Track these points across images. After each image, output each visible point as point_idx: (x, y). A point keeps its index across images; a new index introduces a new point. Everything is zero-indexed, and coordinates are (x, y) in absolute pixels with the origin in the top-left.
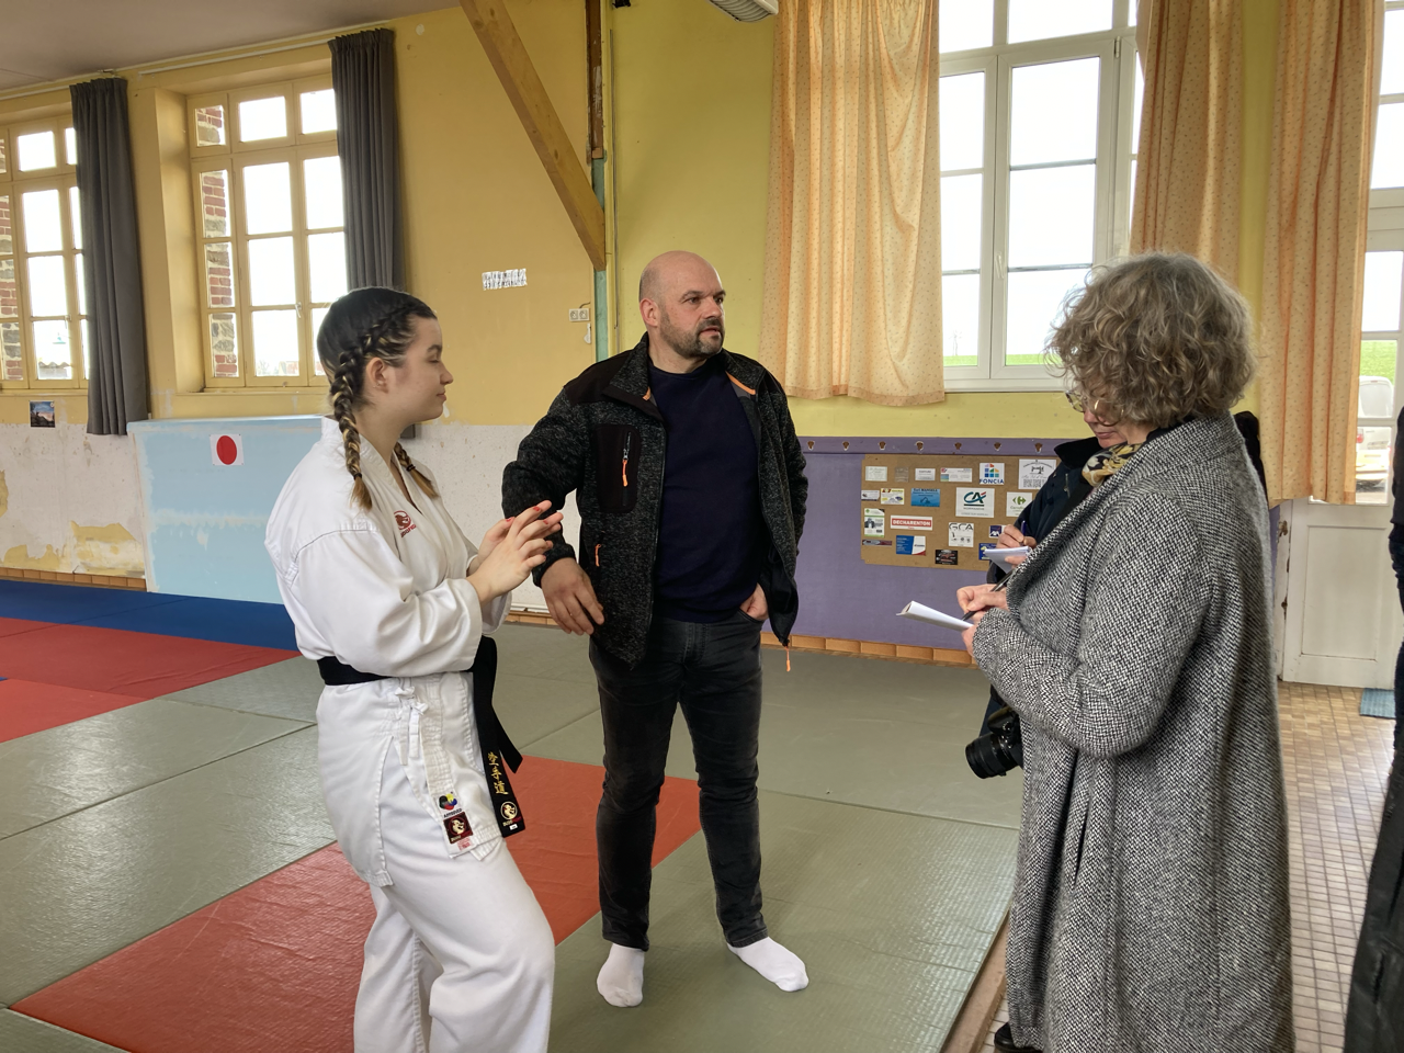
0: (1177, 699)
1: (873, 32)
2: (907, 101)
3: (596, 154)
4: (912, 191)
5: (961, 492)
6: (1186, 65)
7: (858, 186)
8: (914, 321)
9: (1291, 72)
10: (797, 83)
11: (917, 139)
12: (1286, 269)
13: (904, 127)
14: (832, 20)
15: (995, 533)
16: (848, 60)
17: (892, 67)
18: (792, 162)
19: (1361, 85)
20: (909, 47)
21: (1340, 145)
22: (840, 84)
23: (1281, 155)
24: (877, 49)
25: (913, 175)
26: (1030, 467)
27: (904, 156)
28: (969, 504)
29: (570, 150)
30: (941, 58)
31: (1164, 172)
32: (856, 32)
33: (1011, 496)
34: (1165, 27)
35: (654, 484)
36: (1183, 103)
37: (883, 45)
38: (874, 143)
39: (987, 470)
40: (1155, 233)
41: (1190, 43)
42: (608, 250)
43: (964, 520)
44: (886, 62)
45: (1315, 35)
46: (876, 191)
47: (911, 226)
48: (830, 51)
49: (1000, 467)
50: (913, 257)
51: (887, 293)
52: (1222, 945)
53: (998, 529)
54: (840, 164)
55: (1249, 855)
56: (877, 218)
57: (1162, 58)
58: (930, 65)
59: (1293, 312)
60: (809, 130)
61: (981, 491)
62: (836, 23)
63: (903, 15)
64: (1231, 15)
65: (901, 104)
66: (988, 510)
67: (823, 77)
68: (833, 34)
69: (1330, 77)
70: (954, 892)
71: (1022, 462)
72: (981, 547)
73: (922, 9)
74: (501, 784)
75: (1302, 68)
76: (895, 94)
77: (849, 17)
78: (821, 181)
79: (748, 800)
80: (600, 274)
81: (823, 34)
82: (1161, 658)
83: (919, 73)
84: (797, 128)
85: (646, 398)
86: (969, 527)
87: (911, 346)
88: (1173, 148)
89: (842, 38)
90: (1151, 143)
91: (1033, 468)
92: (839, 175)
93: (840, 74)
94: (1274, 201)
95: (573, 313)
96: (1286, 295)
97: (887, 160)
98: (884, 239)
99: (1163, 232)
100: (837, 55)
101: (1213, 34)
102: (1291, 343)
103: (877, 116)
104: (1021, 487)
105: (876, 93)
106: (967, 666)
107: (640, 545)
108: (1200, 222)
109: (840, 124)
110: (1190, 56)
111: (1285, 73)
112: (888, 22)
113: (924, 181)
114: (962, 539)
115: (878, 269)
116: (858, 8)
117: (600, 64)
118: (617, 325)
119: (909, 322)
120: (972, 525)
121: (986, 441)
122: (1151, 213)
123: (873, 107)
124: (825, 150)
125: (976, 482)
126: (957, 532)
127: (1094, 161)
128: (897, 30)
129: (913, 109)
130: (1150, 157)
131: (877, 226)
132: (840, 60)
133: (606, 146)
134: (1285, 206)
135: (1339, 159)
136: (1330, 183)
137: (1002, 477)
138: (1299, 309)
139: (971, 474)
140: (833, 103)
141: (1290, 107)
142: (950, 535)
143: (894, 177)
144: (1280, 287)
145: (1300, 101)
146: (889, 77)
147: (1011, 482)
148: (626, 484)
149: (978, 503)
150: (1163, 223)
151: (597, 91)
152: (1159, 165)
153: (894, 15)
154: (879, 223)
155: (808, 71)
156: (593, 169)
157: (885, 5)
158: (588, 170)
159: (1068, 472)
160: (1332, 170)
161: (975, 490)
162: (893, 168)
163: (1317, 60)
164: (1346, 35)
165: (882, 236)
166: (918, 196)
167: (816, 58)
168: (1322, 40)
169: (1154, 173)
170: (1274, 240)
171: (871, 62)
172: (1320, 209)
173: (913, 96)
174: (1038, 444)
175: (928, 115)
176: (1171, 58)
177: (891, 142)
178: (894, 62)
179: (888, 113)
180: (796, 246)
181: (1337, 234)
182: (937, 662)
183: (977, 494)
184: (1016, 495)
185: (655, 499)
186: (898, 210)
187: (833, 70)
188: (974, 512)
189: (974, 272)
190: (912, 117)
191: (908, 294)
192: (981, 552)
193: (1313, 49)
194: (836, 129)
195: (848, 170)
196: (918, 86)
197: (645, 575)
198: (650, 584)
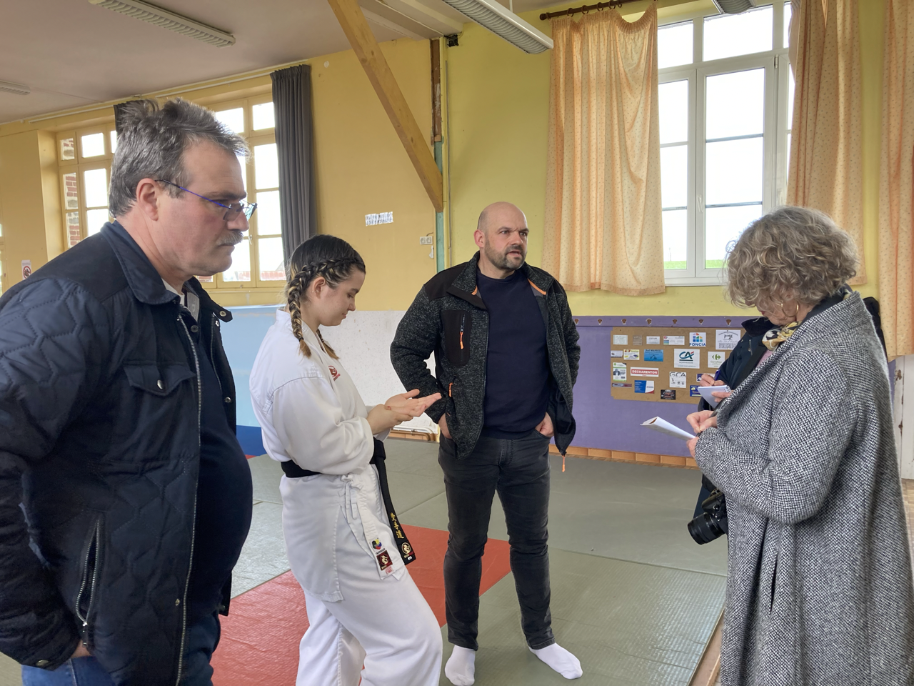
0: (837, 485)
1: (614, 57)
2: (638, 100)
3: (437, 139)
4: (641, 157)
5: (677, 352)
6: (823, 72)
7: (606, 155)
8: (644, 241)
9: (894, 74)
10: (566, 91)
11: (644, 124)
12: (895, 203)
13: (635, 117)
14: (588, 51)
16: (598, 75)
17: (627, 79)
18: (563, 140)
20: (638, 65)
22: (593, 90)
23: (888, 128)
24: (617, 68)
25: (642, 147)
26: (723, 335)
27: (636, 136)
28: (682, 359)
29: (421, 136)
30: (659, 72)
31: (809, 141)
32: (604, 57)
33: (710, 354)
34: (808, 49)
35: (482, 347)
36: (822, 95)
37: (621, 65)
38: (616, 127)
39: (694, 337)
40: (804, 180)
41: (825, 57)
42: (445, 199)
43: (679, 370)
44: (623, 76)
45: (909, 51)
46: (617, 157)
47: (641, 180)
48: (587, 70)
49: (703, 335)
50: (642, 199)
51: (625, 224)
52: (872, 650)
54: (594, 141)
55: (888, 590)
56: (618, 175)
57: (806, 68)
58: (652, 76)
59: (900, 231)
60: (573, 120)
61: (690, 351)
62: (590, 52)
63: (633, 46)
64: (852, 38)
65: (633, 102)
66: (695, 363)
67: (582, 86)
68: (588, 59)
70: (678, 616)
71: (718, 331)
72: (691, 388)
73: (646, 41)
74: (400, 532)
75: (901, 72)
76: (629, 96)
77: (599, 47)
78: (582, 152)
79: (542, 554)
80: (439, 214)
81: (582, 59)
82: (826, 457)
83: (645, 82)
84: (566, 119)
85: (474, 293)
86: (683, 375)
87: (642, 257)
88: (815, 126)
89: (595, 61)
90: (800, 122)
91: (725, 336)
92: (593, 148)
93: (593, 83)
94: (885, 158)
95: (422, 239)
96: (895, 220)
97: (625, 138)
98: (624, 188)
99: (810, 180)
100: (591, 72)
101: (840, 51)
102: (899, 252)
103: (618, 110)
104: (717, 348)
105: (617, 96)
106: (683, 467)
107: (474, 386)
108: (835, 173)
109: (594, 116)
110: (825, 66)
111: (890, 75)
112: (624, 50)
113: (649, 151)
114: (679, 383)
115: (619, 207)
116: (604, 42)
117: (439, 82)
118: (450, 246)
119: (641, 241)
120: (685, 373)
121: (694, 318)
122: (802, 168)
123: (615, 104)
124: (584, 133)
125: (687, 345)
126: (675, 378)
127: (762, 135)
128: (630, 56)
129: (641, 105)
130: (800, 131)
131: (619, 180)
132: (593, 75)
133: (443, 133)
134: (892, 161)
137: (704, 342)
138: (905, 229)
139: (683, 340)
140: (589, 102)
141: (893, 97)
142: (671, 380)
143: (629, 149)
144: (891, 214)
145: (901, 93)
146: (625, 85)
147: (711, 345)
148: (462, 347)
149: (689, 358)
150: (810, 174)
151: (438, 99)
152: (806, 137)
153: (628, 46)
154: (620, 178)
155: (573, 83)
156: (435, 149)
157: (622, 40)
158: (432, 149)
159: (751, 338)
161: (686, 350)
162: (629, 143)
165: (622, 186)
166: (646, 160)
167: (578, 74)
168: (913, 53)
169: (803, 142)
170: (886, 184)
171: (613, 76)
173: (641, 97)
174: (729, 320)
175: (651, 109)
176: (812, 67)
177: (627, 126)
178: (629, 75)
179: (625, 108)
180: (566, 194)
182: (663, 465)
183: (688, 353)
184: (714, 353)
185: (482, 356)
186: (632, 169)
187: (589, 81)
188: (686, 365)
189: (683, 208)
190: (640, 110)
191: (640, 223)
192: (691, 391)
193: (908, 60)
194: (592, 119)
195: (599, 145)
196: (644, 90)
197: (478, 406)
198: (482, 412)
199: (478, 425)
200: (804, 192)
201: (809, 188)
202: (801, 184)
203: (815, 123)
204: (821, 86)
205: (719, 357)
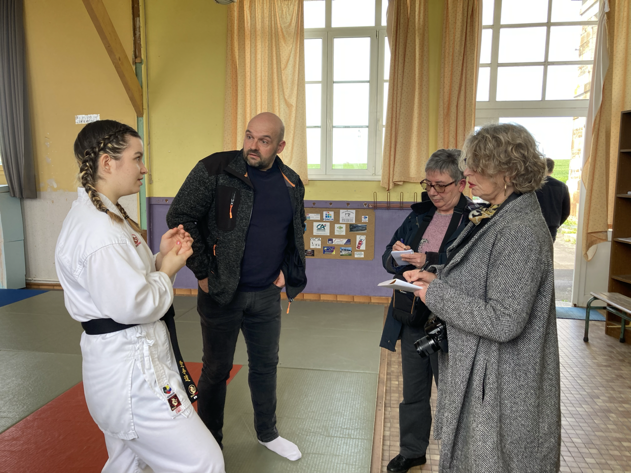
1: (274, 16)
2: (289, 48)
3: (138, 60)
4: (292, 89)
5: (315, 224)
6: (408, 45)
7: (268, 85)
8: (295, 148)
9: (447, 51)
10: (239, 36)
11: (294, 66)
12: (446, 131)
13: (288, 60)
14: (255, 8)
15: (330, 242)
16: (263, 27)
17: (282, 32)
18: (236, 71)
19: (474, 59)
20: (290, 24)
21: (466, 82)
22: (258, 38)
23: (444, 85)
24: (276, 24)
25: (293, 82)
26: (344, 213)
27: (288, 73)
28: (319, 229)
29: (126, 57)
30: (305, 30)
31: (399, 89)
32: (266, 14)
33: (337, 226)
34: (398, 27)
35: (246, 220)
36: (406, 60)
37: (278, 22)
38: (275, 66)
39: (326, 214)
40: (396, 113)
41: (409, 36)
42: (144, 107)
43: (317, 237)
44: (279, 30)
45: (456, 37)
46: (276, 87)
47: (292, 105)
48: (254, 22)
49: (332, 213)
50: (293, 119)
52: (541, 420)
53: (331, 240)
54: (259, 75)
56: (276, 100)
57: (398, 41)
58: (300, 33)
60: (245, 57)
61: (324, 224)
62: (257, 10)
63: (287, 10)
64: (424, 25)
65: (287, 49)
66: (327, 232)
67: (251, 34)
68: (255, 15)
69: (462, 55)
71: (341, 211)
72: (324, 248)
73: (296, 8)
74: (187, 376)
75: (451, 50)
76: (284, 45)
77: (263, 7)
78: (251, 82)
80: (139, 119)
81: (250, 12)
83: (295, 36)
84: (239, 56)
85: (246, 176)
86: (319, 240)
87: (294, 159)
88: (403, 79)
89: (260, 16)
90: (394, 76)
91: (346, 214)
92: (259, 79)
93: (259, 33)
94: (441, 104)
96: (446, 143)
97: (281, 74)
98: (280, 111)
99: (400, 113)
100: (257, 24)
101: (417, 32)
103: (276, 54)
104: (341, 222)
105: (276, 44)
106: (319, 300)
108: (413, 110)
109: (259, 56)
110: (408, 41)
111: (445, 52)
112: (281, 12)
113: (298, 85)
114: (316, 245)
116: (267, 4)
117: (139, 16)
118: (149, 144)
119: (292, 148)
120: (320, 239)
121: (326, 202)
122: (395, 105)
123: (274, 49)
124: (253, 68)
125: (322, 220)
126: (314, 242)
127: (369, 82)
128: (285, 16)
129: (293, 52)
130: (394, 82)
131: (277, 104)
132: (259, 26)
133: (143, 57)
134: (445, 106)
135: (465, 88)
136: (462, 97)
137: (333, 217)
139: (319, 216)
140: (256, 46)
141: (446, 66)
142: (311, 243)
143: (284, 82)
144: (444, 139)
145: (451, 63)
146: (281, 37)
147: (337, 220)
148: (231, 217)
149: (323, 229)
150: (400, 110)
151: (138, 29)
152: (397, 85)
153: (283, 9)
154: (277, 102)
155: (244, 30)
156: (136, 68)
157: (279, 4)
158: (134, 67)
159: (417, 216)
160: (462, 93)
161: (321, 223)
162: (284, 78)
163: (457, 47)
164: (468, 38)
165: (279, 109)
166: (295, 92)
167: (247, 25)
168: (459, 39)
169: (395, 89)
170: (442, 120)
171: (273, 29)
172: (458, 108)
173: (293, 46)
174: (348, 203)
175: (300, 56)
176: (401, 40)
177: (283, 66)
178: (284, 30)
179: (281, 53)
180: (240, 111)
181: (465, 118)
182: (306, 300)
183: (322, 225)
184: (339, 225)
186: (286, 97)
187: (255, 31)
188: (321, 233)
189: (318, 127)
190: (292, 56)
191: (292, 136)
192: (324, 250)
193: (456, 43)
194: (257, 58)
195: (263, 78)
196: (295, 42)
200: (396, 121)
201: (399, 119)
202: (394, 116)
203: (403, 77)
204: (406, 53)
205: (342, 228)
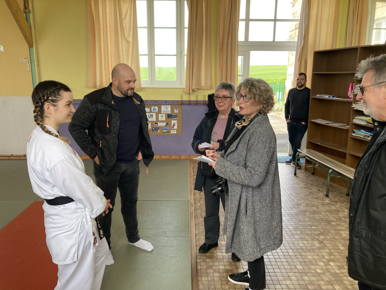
2: (127, 6)
3: (27, 10)
4: (129, 32)
6: (198, 7)
7: (115, 29)
9: (221, 11)
11: (130, 18)
12: (221, 59)
13: (127, 14)
15: (156, 125)
18: (94, 20)
19: (236, 17)
21: (232, 31)
23: (219, 32)
25: (130, 27)
26: (164, 108)
27: (127, 22)
28: (150, 117)
29: (20, 9)
31: (194, 33)
33: (160, 115)
35: (116, 127)
36: (198, 16)
38: (118, 17)
39: (153, 108)
41: (199, 1)
42: (33, 42)
45: (226, 3)
46: (119, 31)
47: (130, 42)
49: (157, 108)
50: (131, 50)
51: (124, 60)
53: (157, 124)
54: (108, 22)
56: (120, 38)
57: (193, 4)
59: (223, 70)
60: (99, 11)
61: (152, 114)
65: (125, 7)
66: (154, 119)
69: (230, 14)
71: (162, 106)
72: (153, 128)
75: (223, 11)
76: (123, 4)
78: (103, 27)
80: (31, 49)
84: (95, 11)
85: (113, 103)
90: (191, 26)
91: (165, 108)
92: (108, 25)
94: (218, 43)
95: (22, 61)
96: (221, 66)
97: (122, 23)
98: (123, 45)
99: (195, 48)
102: (223, 77)
103: (119, 9)
104: (162, 113)
105: (118, 3)
107: (113, 143)
108: (202, 46)
109: (108, 11)
110: (199, 5)
113: (133, 30)
115: (121, 53)
118: (38, 65)
120: (150, 123)
121: (153, 101)
123: (117, 7)
124: (104, 18)
125: (151, 112)
127: (176, 28)
129: (129, 9)
130: (191, 29)
131: (120, 41)
133: (30, 8)
134: (221, 44)
135: (232, 34)
136: (230, 39)
137: (157, 110)
138: (225, 69)
139: (149, 109)
140: (105, 4)
141: (221, 20)
143: (124, 27)
144: (220, 64)
145: (223, 19)
147: (160, 111)
148: (108, 127)
150: (195, 46)
152: (193, 31)
158: (25, 15)
160: (230, 37)
161: (151, 114)
162: (124, 25)
163: (227, 9)
164: (233, 4)
166: (131, 34)
168: (228, 5)
169: (192, 33)
170: (219, 52)
172: (228, 45)
173: (129, 5)
174: (166, 102)
175: (134, 11)
176: (195, 4)
177: (123, 18)
179: (122, 9)
180: (97, 45)
181: (232, 52)
183: (151, 115)
184: (161, 115)
185: (117, 131)
186: (126, 37)
189: (146, 55)
190: (129, 11)
191: (130, 61)
192: (153, 130)
193: (226, 7)
194: (107, 12)
195: (111, 25)
196: (130, 3)
197: (114, 151)
198: (116, 154)
199: (114, 160)
200: (193, 53)
201: (194, 52)
202: (192, 50)
203: (196, 27)
204: (198, 12)
205: (163, 116)
